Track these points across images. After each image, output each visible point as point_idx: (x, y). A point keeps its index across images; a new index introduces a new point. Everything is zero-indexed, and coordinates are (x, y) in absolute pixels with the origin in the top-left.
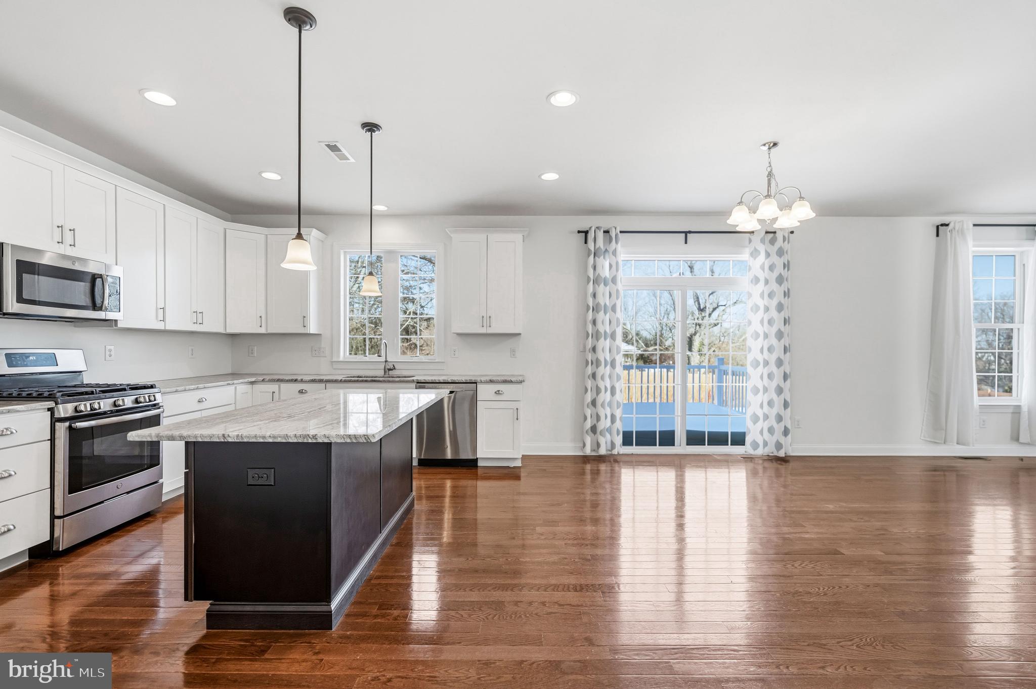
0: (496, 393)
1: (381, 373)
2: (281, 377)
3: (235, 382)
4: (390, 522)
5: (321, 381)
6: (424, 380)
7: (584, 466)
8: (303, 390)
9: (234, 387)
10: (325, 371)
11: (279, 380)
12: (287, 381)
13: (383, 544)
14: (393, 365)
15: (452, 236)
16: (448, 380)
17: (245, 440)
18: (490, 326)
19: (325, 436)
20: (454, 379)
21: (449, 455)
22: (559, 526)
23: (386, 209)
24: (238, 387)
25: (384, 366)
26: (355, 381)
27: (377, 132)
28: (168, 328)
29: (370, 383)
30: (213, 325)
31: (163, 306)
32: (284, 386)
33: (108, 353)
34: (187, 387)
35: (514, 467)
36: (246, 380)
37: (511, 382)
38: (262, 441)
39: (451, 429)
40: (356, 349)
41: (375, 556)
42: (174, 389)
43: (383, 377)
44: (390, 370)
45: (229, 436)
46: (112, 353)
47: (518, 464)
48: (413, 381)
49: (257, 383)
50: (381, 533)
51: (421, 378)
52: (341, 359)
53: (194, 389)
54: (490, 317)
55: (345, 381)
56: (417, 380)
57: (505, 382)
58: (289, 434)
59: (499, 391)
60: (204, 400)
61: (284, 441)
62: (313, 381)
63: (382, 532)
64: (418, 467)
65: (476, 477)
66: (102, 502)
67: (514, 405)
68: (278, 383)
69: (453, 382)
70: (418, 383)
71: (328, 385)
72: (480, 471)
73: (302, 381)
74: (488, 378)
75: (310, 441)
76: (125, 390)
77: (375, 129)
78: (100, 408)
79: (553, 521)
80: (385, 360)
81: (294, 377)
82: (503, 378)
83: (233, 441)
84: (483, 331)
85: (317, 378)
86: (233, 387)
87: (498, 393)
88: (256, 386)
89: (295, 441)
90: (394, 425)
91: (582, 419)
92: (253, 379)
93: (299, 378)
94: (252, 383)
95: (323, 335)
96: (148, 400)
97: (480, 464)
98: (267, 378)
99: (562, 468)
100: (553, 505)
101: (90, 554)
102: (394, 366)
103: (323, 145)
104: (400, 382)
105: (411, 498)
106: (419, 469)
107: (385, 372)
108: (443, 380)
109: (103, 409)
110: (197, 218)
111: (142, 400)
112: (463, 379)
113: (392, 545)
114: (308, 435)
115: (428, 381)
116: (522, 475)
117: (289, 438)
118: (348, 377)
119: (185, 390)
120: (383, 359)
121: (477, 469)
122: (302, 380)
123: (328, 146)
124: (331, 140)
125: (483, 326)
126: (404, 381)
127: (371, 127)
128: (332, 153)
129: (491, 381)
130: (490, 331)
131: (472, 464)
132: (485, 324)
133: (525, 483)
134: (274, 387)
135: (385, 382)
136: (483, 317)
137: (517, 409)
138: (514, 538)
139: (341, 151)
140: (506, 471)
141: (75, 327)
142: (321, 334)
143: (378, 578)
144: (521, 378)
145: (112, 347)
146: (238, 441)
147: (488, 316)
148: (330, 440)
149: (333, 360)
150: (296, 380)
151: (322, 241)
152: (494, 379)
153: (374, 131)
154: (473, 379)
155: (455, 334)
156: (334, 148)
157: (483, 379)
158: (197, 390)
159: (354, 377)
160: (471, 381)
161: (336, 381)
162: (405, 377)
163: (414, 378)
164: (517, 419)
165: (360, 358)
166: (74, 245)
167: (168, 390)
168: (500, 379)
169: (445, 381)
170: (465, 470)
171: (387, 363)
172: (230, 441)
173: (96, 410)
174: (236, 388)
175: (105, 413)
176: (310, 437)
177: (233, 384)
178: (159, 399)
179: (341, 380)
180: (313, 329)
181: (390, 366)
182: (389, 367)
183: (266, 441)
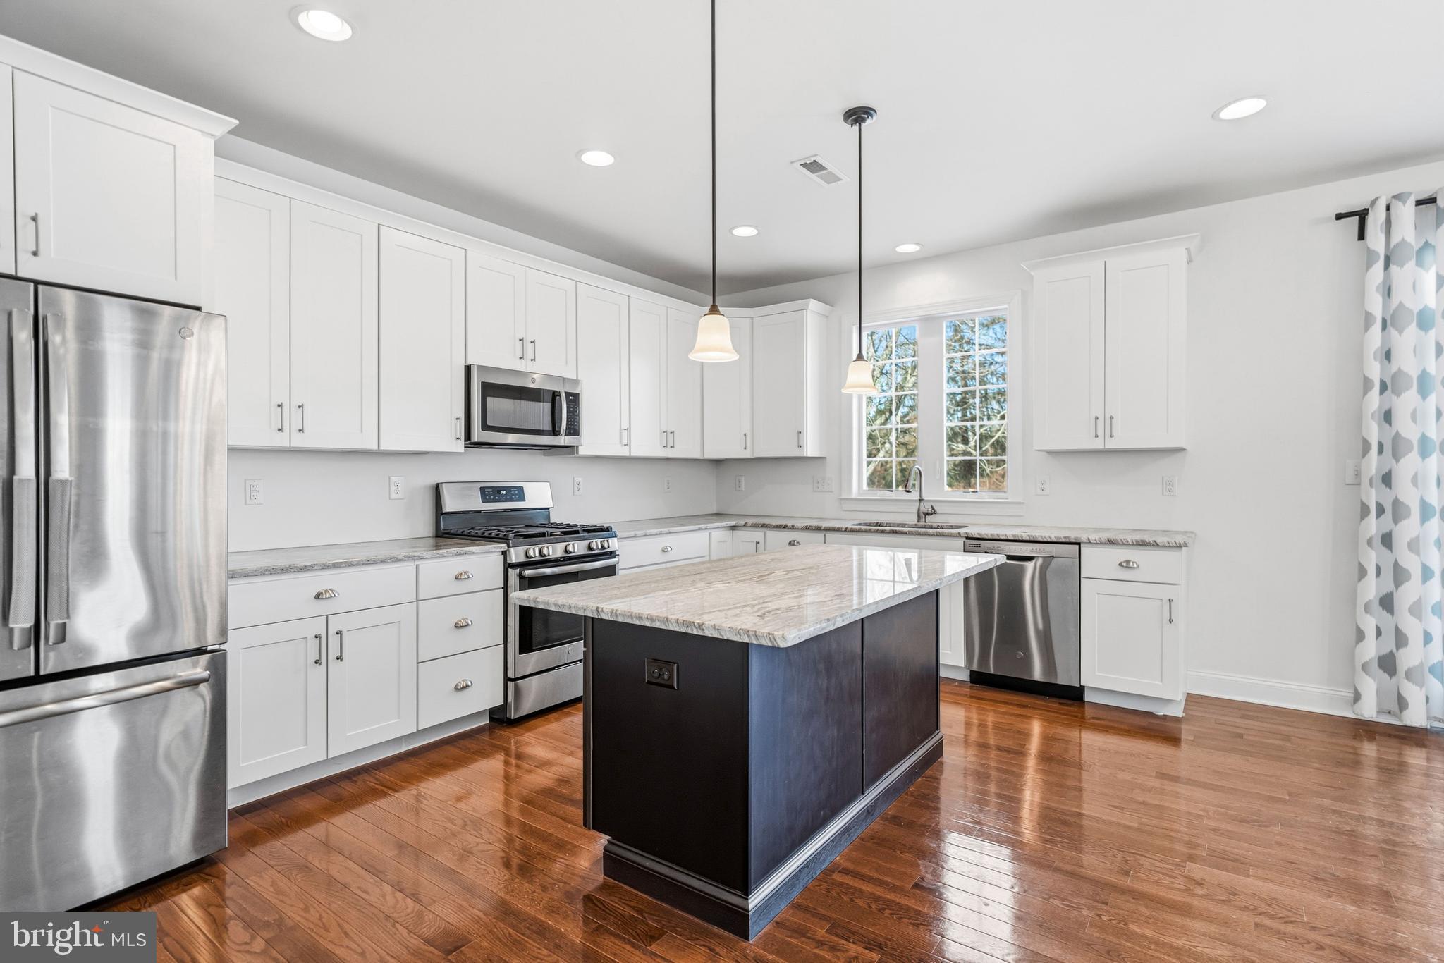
0: (1121, 564)
1: (913, 519)
2: (767, 521)
3: (710, 525)
4: (883, 778)
5: (818, 529)
6: (978, 534)
7: (1355, 744)
8: (794, 541)
9: (708, 534)
10: (832, 515)
11: (763, 526)
12: (774, 527)
13: (869, 811)
14: (932, 506)
15: (1032, 273)
16: (1022, 537)
17: (620, 619)
18: (1112, 436)
19: (715, 628)
20: (1033, 534)
21: (1038, 674)
22: (1249, 876)
23: (917, 248)
24: (713, 533)
25: (917, 508)
26: (866, 531)
27: (869, 121)
28: (634, 454)
29: (890, 535)
30: (686, 448)
31: (628, 426)
32: (771, 534)
33: (576, 486)
34: (649, 532)
35: (1165, 717)
36: (724, 524)
37: (1155, 545)
38: (637, 623)
39: (1041, 626)
40: (880, 479)
41: (846, 830)
42: (632, 534)
43: (916, 526)
44: (926, 514)
45: (602, 611)
46: (581, 486)
47: (1178, 712)
48: (959, 535)
49: (736, 528)
50: (863, 793)
51: (974, 531)
52: (854, 493)
53: (657, 534)
54: (1112, 418)
55: (852, 531)
56: (966, 533)
57: (1142, 544)
58: (670, 617)
59: (1128, 562)
60: (669, 549)
61: (663, 627)
62: (807, 528)
63: (866, 793)
64: (970, 684)
65: (1081, 722)
66: (553, 669)
67: (1166, 593)
68: (764, 529)
69: (1032, 539)
70: (967, 538)
71: (829, 536)
72: (1088, 712)
73: (793, 528)
74: (1104, 536)
75: (695, 632)
76: (577, 532)
77: (866, 116)
78: (549, 555)
79: (1236, 860)
80: (918, 498)
81: (783, 522)
82: (1138, 537)
83: (607, 618)
84: (1098, 444)
85: (814, 523)
86: (706, 534)
87: (1125, 565)
88: (738, 533)
89: (677, 629)
90: (839, 619)
91: (1354, 637)
92: (733, 523)
93: (789, 523)
94: (733, 528)
95: (827, 459)
96: (600, 547)
97: (1089, 697)
98: (751, 521)
99: (1287, 738)
100: (1243, 821)
101: (537, 731)
102: (933, 508)
103: (797, 165)
104: (937, 535)
105: (935, 739)
106: (971, 688)
107: (919, 517)
108: (1013, 536)
109: (552, 556)
110: (667, 307)
111: (595, 547)
112: (1053, 536)
113: (884, 819)
114: (693, 623)
115: (986, 537)
116: (1184, 737)
117: (670, 625)
118: (860, 524)
119: (646, 535)
120: (914, 495)
121: (1084, 707)
122: (793, 526)
123: (804, 165)
124: (807, 155)
125: (1097, 436)
126: (944, 532)
127: (857, 115)
128: (813, 176)
129: (1111, 542)
130: (1112, 444)
131: (1074, 695)
132: (1100, 433)
133: (1187, 758)
134: (758, 535)
135: (913, 534)
136: (1097, 418)
137: (1170, 601)
138: (1127, 873)
139: (824, 169)
140: (1143, 722)
141: (544, 455)
142: (824, 458)
143: (845, 872)
144: (1180, 539)
145: (581, 479)
146: (612, 619)
147: (1108, 416)
148: (720, 635)
149: (843, 497)
150: (785, 527)
151: (827, 317)
152: (1120, 537)
153: (863, 120)
154: (1072, 536)
155: (1044, 453)
156: (814, 167)
157: (1093, 537)
158: (660, 536)
159: (870, 525)
160: (1068, 541)
161: (839, 530)
162: (952, 527)
163: (962, 531)
164: (1171, 621)
165: (882, 494)
166: (534, 360)
167: (625, 534)
168: (1130, 538)
169: (1017, 538)
170: (1056, 705)
171: (922, 504)
172: (604, 618)
173: (546, 556)
174: (710, 534)
175: (556, 560)
176: (695, 626)
177: (706, 529)
178: (614, 544)
179: (846, 528)
180: (811, 450)
181: (926, 508)
182: (925, 510)
183: (643, 624)
